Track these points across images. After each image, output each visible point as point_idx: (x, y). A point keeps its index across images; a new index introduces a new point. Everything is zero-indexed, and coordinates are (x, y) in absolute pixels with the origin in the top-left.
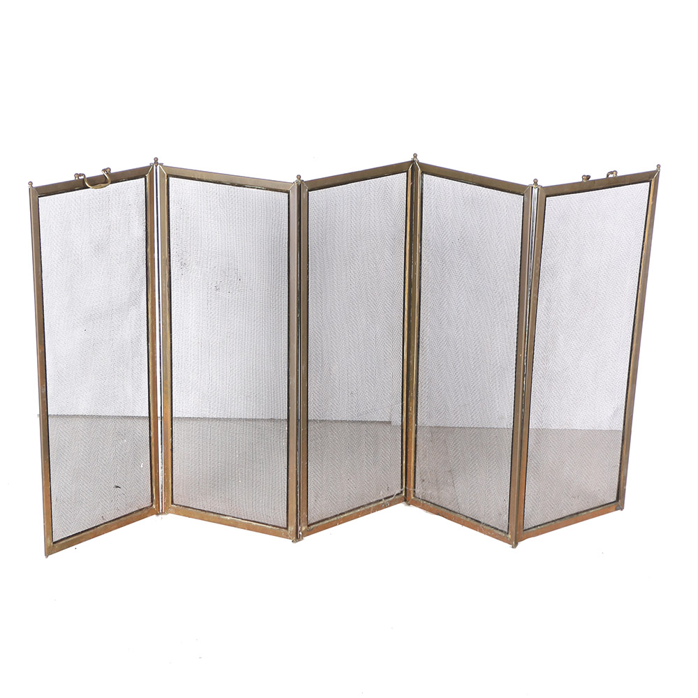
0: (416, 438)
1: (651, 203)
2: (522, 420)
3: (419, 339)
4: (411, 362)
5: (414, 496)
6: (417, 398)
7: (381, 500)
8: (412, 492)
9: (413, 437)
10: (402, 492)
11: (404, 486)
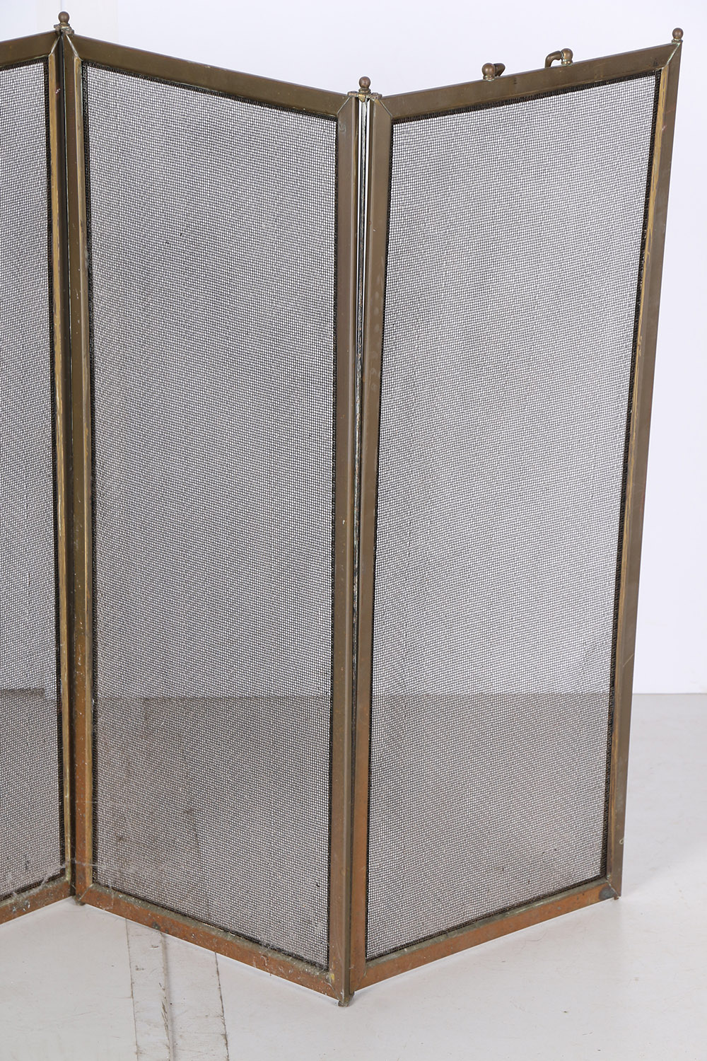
0: (94, 735)
1: (660, 128)
2: (354, 684)
3: (93, 484)
4: (76, 543)
5: (94, 881)
6: (94, 634)
7: (9, 896)
8: (89, 872)
9: (88, 732)
10: (63, 872)
11: (68, 857)
